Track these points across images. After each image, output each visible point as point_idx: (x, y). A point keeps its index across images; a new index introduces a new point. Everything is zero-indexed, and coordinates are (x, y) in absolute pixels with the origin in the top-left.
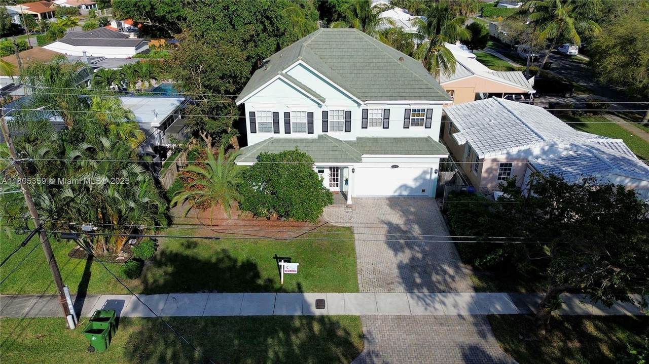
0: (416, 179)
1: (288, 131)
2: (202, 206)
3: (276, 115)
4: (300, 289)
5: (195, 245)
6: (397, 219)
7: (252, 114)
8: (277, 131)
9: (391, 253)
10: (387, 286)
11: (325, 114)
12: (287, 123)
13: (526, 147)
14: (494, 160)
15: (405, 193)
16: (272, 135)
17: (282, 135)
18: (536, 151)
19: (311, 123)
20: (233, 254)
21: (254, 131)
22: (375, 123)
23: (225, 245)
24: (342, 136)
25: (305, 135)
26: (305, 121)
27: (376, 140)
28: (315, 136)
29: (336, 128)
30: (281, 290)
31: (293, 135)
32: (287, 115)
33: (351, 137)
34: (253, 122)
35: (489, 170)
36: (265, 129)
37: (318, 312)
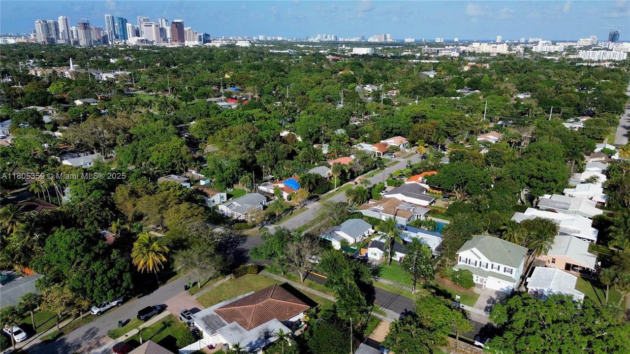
0: (506, 288)
1: (469, 264)
2: (442, 277)
3: (467, 259)
4: (460, 303)
5: (439, 286)
6: (494, 297)
7: (460, 257)
8: (466, 263)
9: (486, 303)
10: (480, 308)
11: (481, 262)
12: (470, 262)
13: (542, 288)
14: (532, 289)
15: (502, 291)
16: (465, 263)
17: (468, 264)
18: (546, 290)
19: (476, 263)
20: (447, 291)
21: (460, 261)
22: (495, 268)
23: (446, 288)
24: (485, 269)
25: (474, 266)
26: (475, 262)
27: (495, 273)
28: (477, 267)
29: (483, 266)
30: (455, 301)
31: (470, 265)
32: (470, 260)
33: (487, 270)
34: (460, 259)
35: (531, 292)
36: (463, 261)
37: (461, 308)
